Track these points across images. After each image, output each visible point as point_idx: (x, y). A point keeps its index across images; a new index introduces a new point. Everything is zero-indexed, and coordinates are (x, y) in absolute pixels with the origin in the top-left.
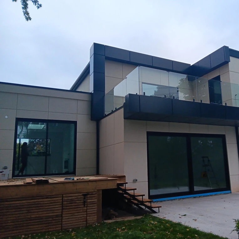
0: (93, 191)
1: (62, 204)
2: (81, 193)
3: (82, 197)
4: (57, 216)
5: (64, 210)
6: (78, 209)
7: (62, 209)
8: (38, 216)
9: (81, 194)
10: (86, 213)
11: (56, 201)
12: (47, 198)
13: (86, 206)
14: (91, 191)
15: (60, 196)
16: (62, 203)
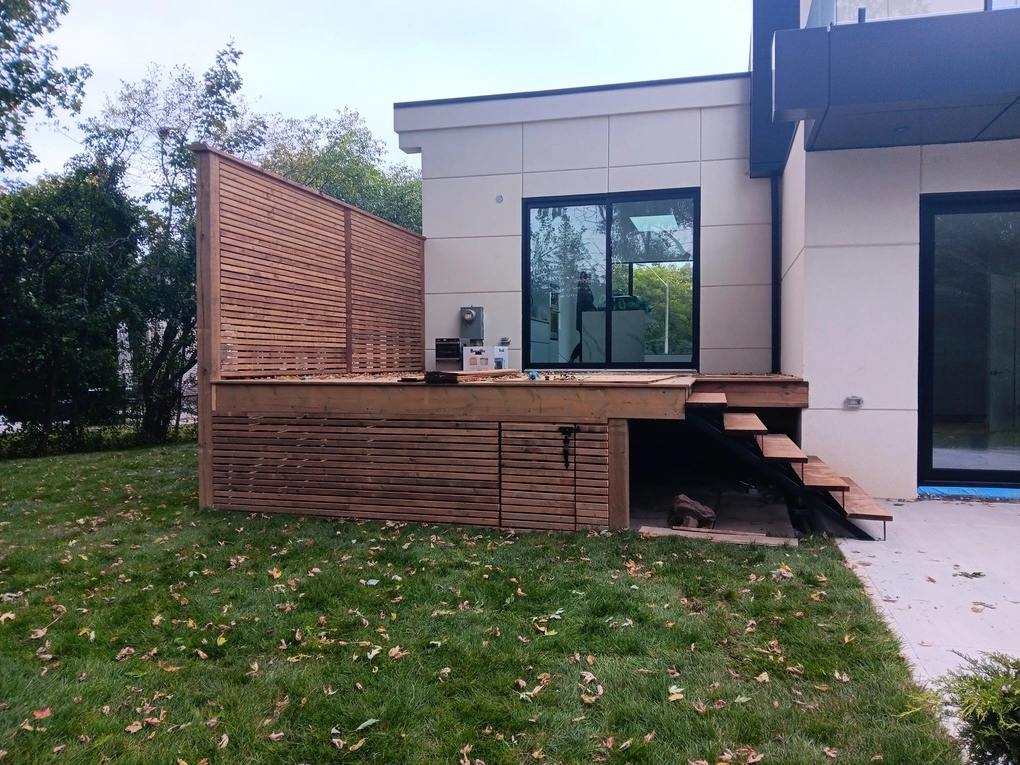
0: (593, 420)
1: (500, 451)
2: (554, 423)
3: (559, 435)
4: (486, 485)
5: (504, 470)
6: (548, 473)
7: (501, 466)
8: (435, 475)
9: (555, 427)
10: (572, 489)
11: (483, 440)
12: (457, 427)
13: (572, 465)
14: (587, 420)
15: (492, 425)
16: (500, 447)
